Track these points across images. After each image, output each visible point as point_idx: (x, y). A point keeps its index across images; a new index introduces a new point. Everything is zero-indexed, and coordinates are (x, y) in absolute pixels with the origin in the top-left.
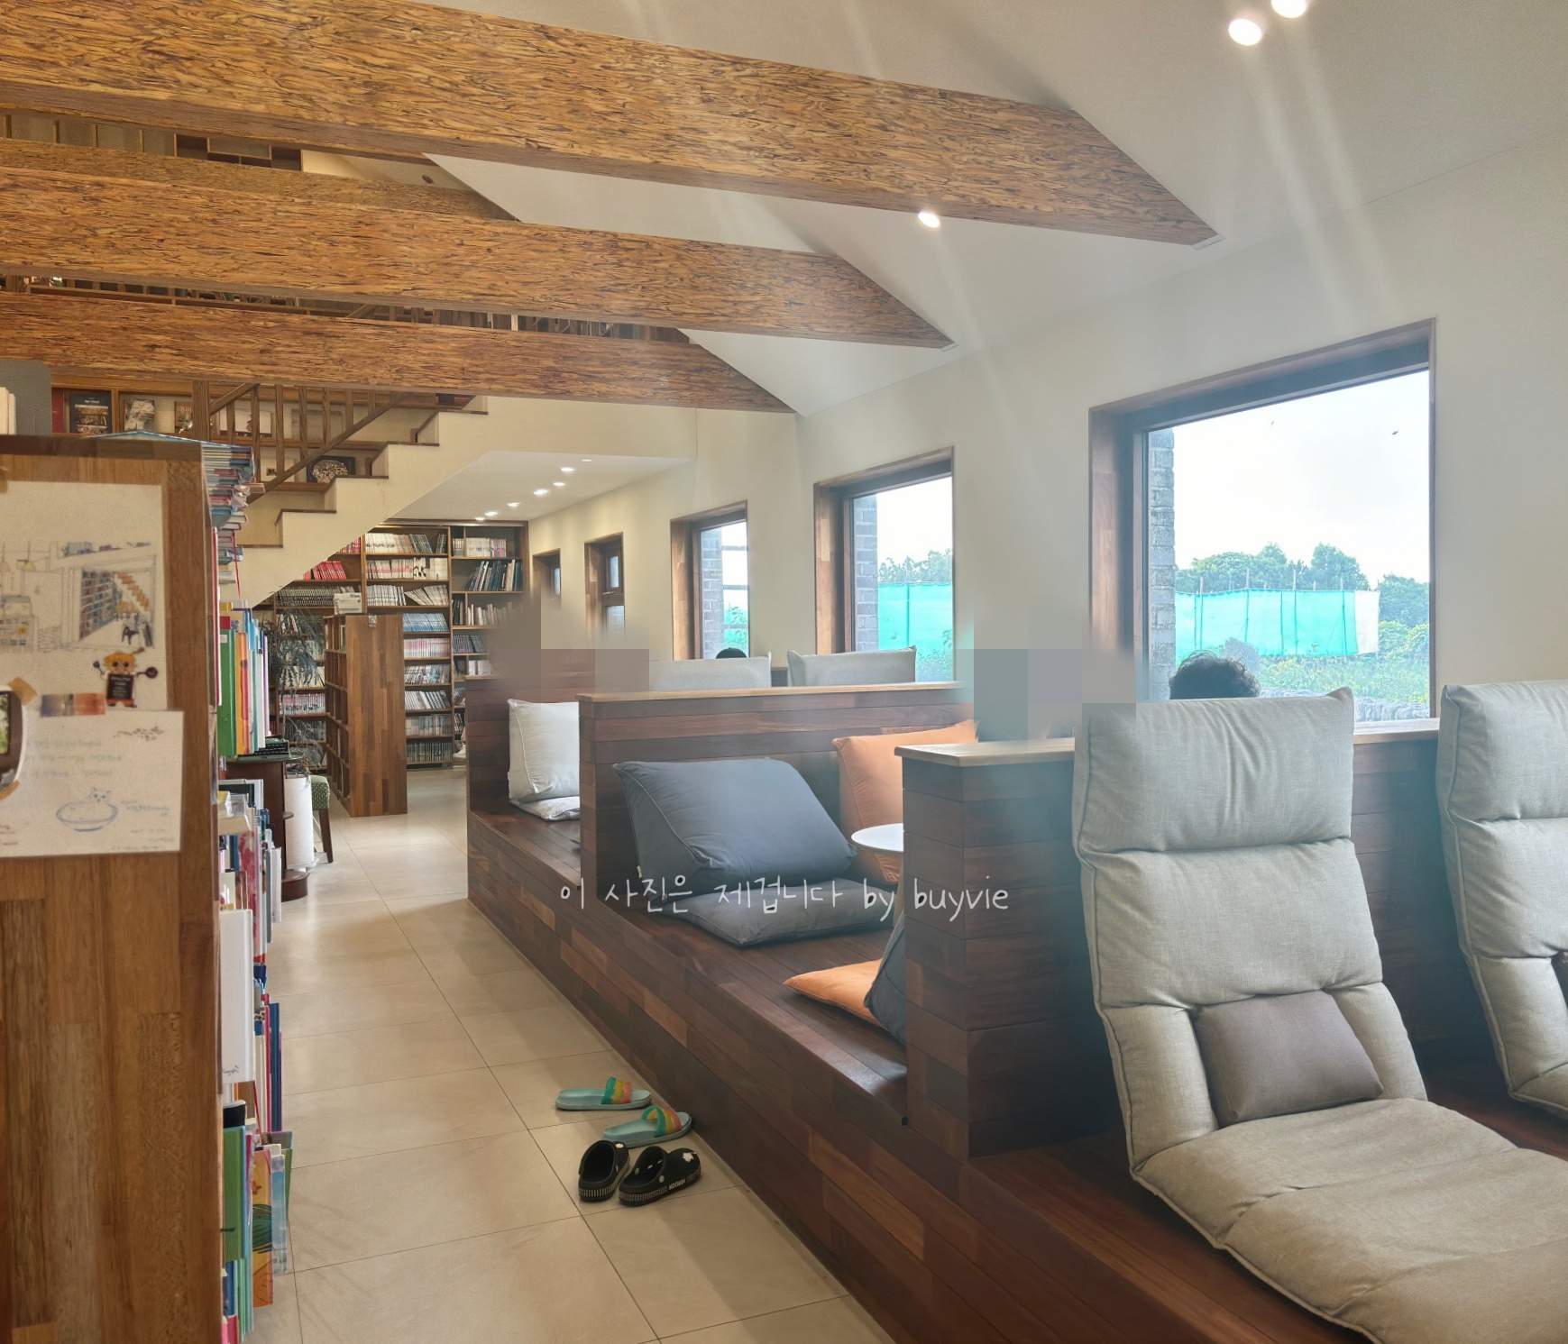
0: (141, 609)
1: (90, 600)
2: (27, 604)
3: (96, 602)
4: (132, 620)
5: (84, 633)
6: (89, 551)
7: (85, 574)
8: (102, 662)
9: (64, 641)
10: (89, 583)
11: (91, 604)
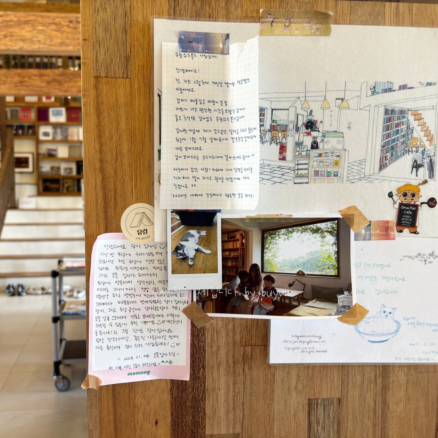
0: (427, 144)
1: (388, 136)
2: (341, 139)
3: (393, 138)
4: (420, 154)
5: (382, 167)
6: (390, 90)
7: (386, 112)
8: (394, 193)
9: (367, 174)
10: (389, 120)
11: (390, 139)
